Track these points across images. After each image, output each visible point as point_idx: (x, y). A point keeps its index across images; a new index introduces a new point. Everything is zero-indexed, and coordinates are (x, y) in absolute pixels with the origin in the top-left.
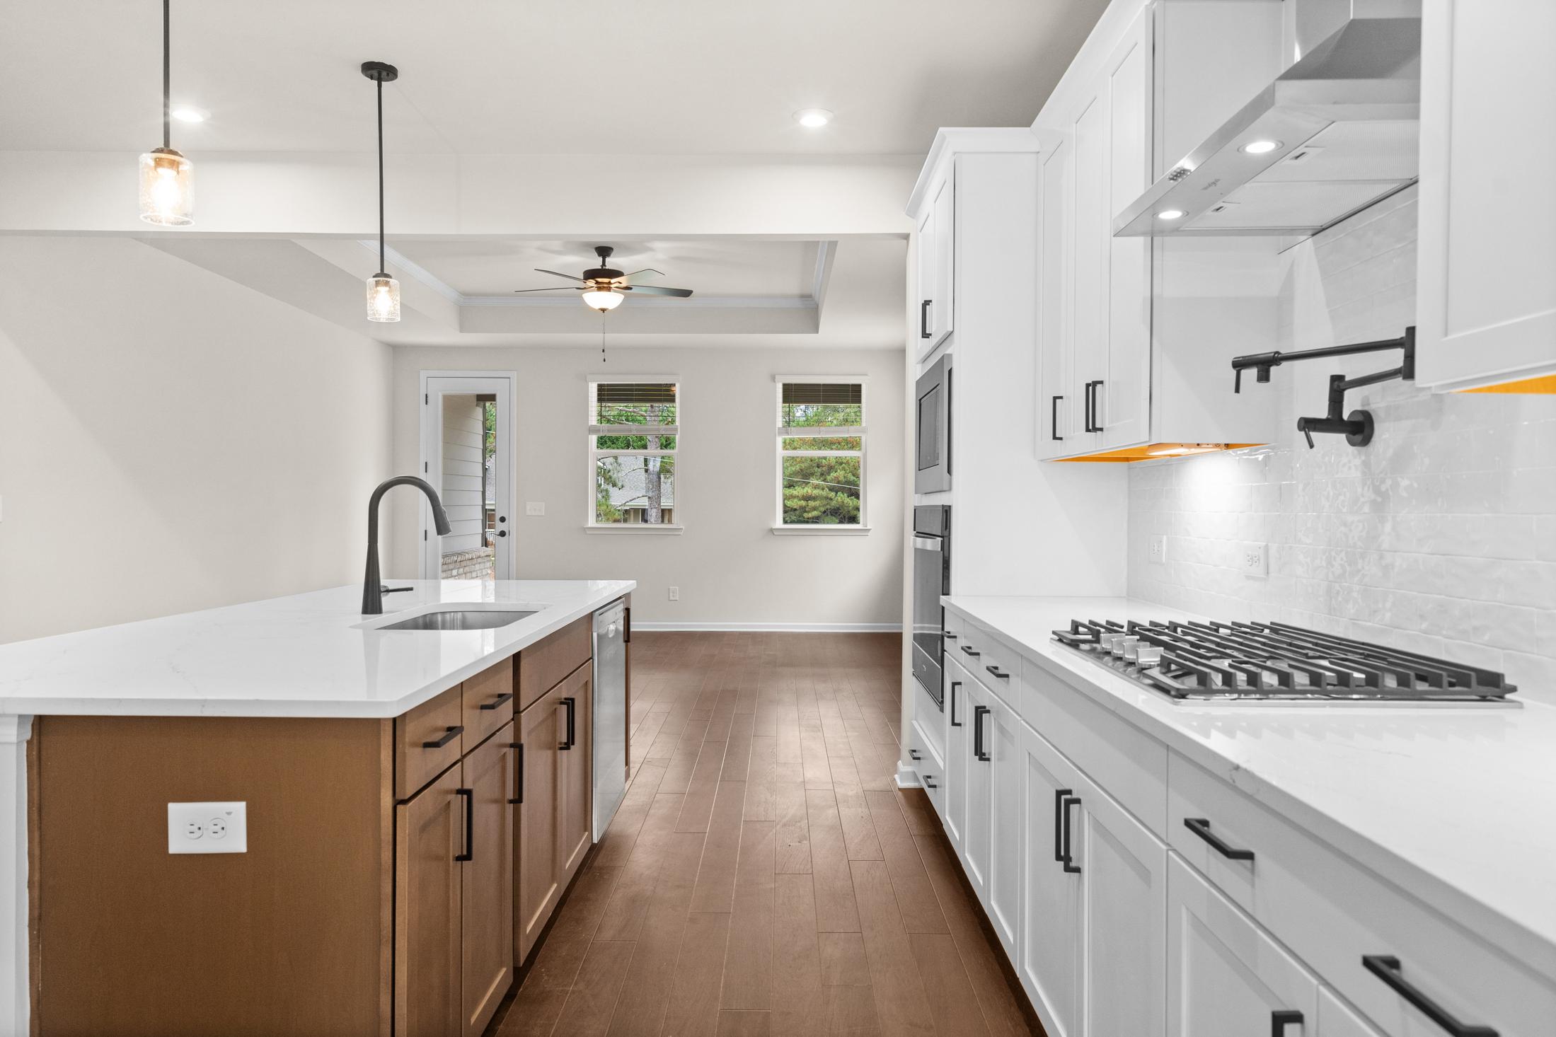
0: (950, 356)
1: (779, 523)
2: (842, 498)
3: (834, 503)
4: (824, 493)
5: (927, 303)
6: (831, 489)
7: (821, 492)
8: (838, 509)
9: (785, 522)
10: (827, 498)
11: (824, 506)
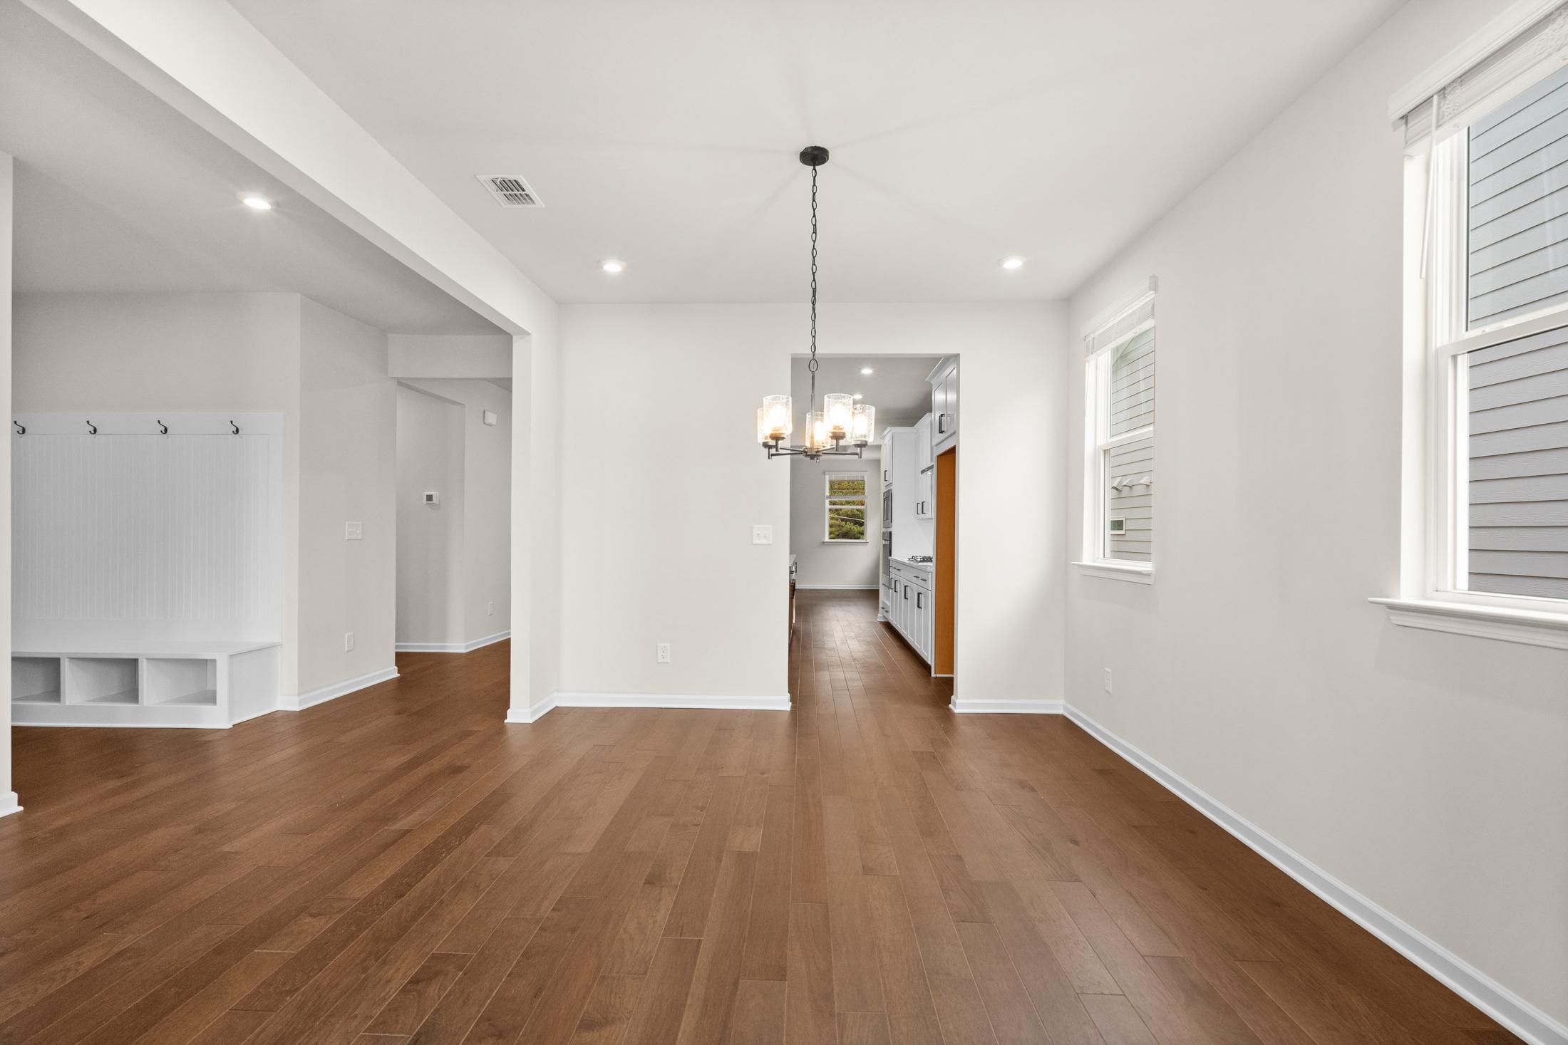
0: (891, 489)
1: (827, 539)
2: (849, 526)
3: (844, 529)
4: (838, 523)
5: (886, 471)
6: (842, 520)
7: (836, 522)
8: (847, 533)
9: (830, 538)
10: (839, 526)
11: (837, 531)
